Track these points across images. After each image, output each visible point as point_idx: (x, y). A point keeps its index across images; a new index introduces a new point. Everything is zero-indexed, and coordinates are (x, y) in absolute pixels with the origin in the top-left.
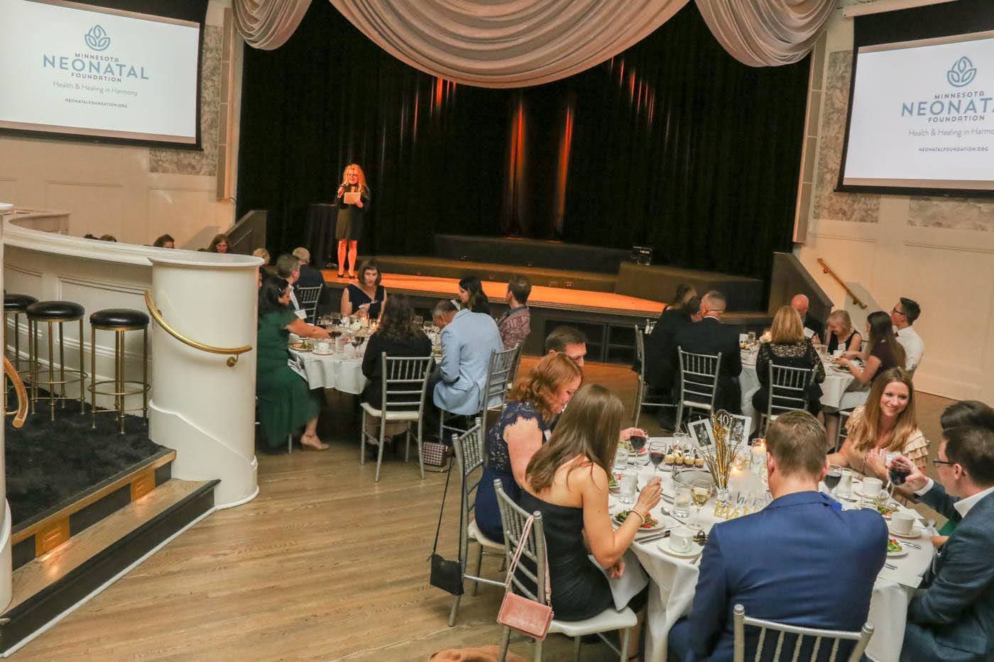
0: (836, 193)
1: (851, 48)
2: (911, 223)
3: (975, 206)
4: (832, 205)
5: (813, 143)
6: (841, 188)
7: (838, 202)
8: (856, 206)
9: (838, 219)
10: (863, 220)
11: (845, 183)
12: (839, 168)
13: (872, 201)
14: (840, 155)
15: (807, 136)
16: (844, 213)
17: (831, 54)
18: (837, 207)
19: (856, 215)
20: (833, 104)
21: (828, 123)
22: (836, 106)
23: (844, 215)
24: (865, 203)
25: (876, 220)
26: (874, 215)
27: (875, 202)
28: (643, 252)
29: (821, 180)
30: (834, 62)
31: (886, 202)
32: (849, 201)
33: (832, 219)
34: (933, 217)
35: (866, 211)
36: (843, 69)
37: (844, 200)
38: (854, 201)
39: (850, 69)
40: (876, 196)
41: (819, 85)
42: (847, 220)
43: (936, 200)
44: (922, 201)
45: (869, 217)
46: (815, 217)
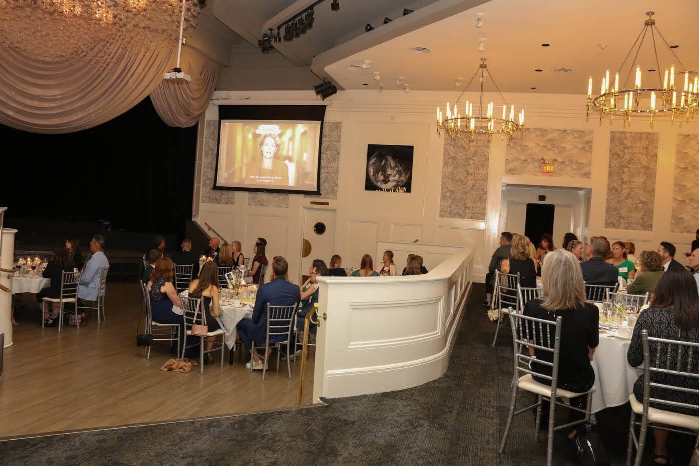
0: (213, 190)
1: (218, 119)
2: (250, 205)
3: (276, 197)
4: (210, 196)
5: (200, 164)
6: (215, 188)
7: (213, 194)
8: (223, 197)
9: (214, 203)
10: (227, 203)
11: (218, 185)
12: (213, 177)
13: (230, 194)
14: (213, 172)
16: (217, 200)
17: (207, 121)
18: (213, 197)
19: (223, 201)
20: (209, 146)
21: (206, 155)
22: (210, 147)
23: (217, 201)
24: (227, 195)
25: (233, 203)
26: (232, 201)
27: (231, 195)
28: (106, 223)
29: (205, 185)
30: (209, 125)
31: (237, 194)
32: (219, 194)
33: (210, 203)
34: (258, 202)
35: (228, 199)
36: (213, 129)
37: (217, 194)
38: (222, 193)
39: (217, 130)
40: (232, 192)
41: (202, 137)
42: (219, 203)
43: (259, 194)
44: (253, 194)
45: (229, 202)
46: (202, 202)
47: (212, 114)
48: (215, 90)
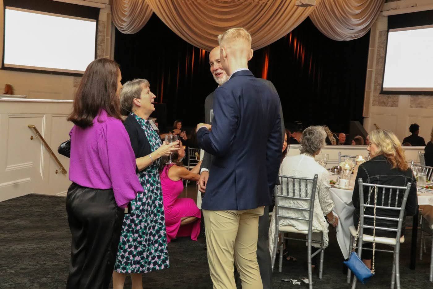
0: (381, 94)
1: (386, 29)
2: (411, 107)
4: (379, 100)
5: (371, 72)
6: (383, 92)
7: (381, 98)
8: (389, 100)
9: (382, 106)
10: (392, 106)
11: (384, 89)
12: (381, 83)
13: (395, 97)
14: (382, 77)
15: (368, 69)
16: (385, 103)
17: (379, 31)
18: (382, 101)
19: (390, 104)
20: (380, 55)
21: (378, 63)
22: (382, 55)
24: (393, 99)
25: (397, 106)
26: (396, 104)
27: (397, 98)
29: (375, 90)
30: (379, 36)
31: (402, 97)
32: (386, 98)
33: (380, 106)
34: (419, 104)
35: (393, 102)
36: (384, 39)
37: (384, 97)
38: (388, 97)
40: (397, 95)
41: (373, 47)
42: (386, 106)
43: (420, 97)
44: (415, 97)
45: (395, 104)
46: (373, 106)
47: (382, 24)
48: (386, 2)
